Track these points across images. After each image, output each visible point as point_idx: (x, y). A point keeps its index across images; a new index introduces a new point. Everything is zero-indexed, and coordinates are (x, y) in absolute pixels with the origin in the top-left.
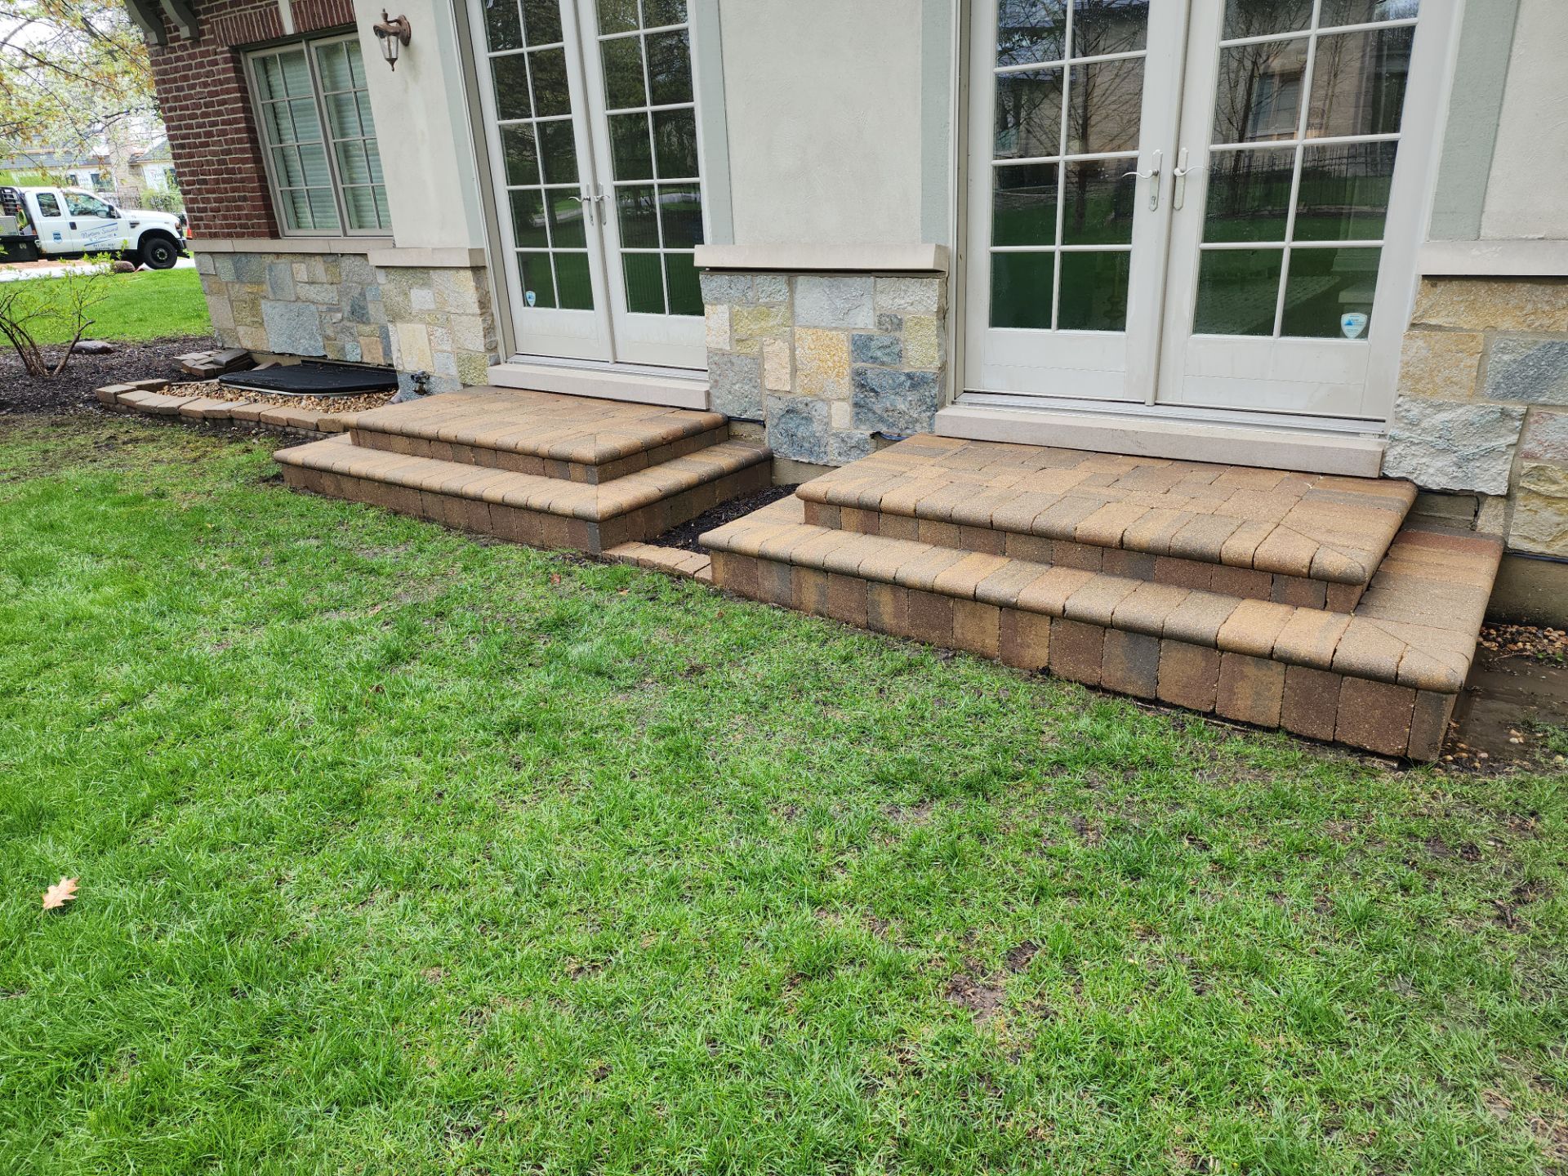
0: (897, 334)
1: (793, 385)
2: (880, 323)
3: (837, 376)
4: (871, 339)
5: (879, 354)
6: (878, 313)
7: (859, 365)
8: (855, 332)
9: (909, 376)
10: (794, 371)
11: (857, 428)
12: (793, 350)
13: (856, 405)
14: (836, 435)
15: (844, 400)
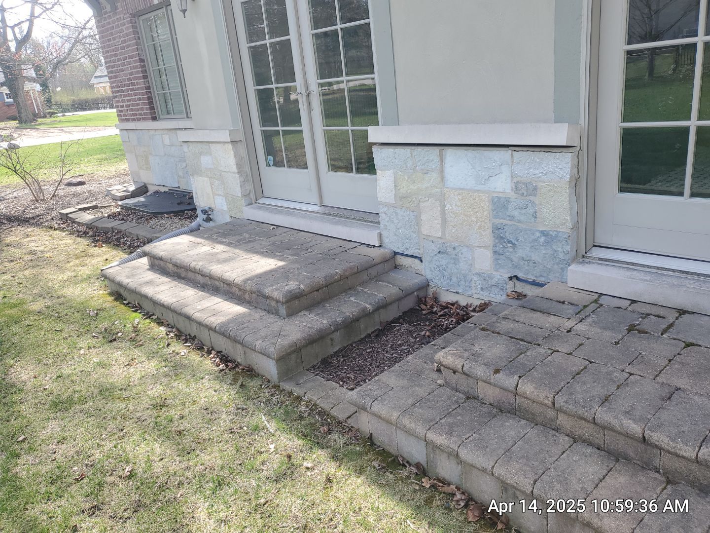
0: (532, 198)
1: (443, 232)
2: (516, 188)
3: (480, 228)
4: (508, 201)
5: (516, 213)
6: (515, 180)
7: (497, 221)
8: (495, 195)
9: (543, 233)
10: (444, 222)
11: (496, 271)
12: (443, 206)
13: (495, 253)
14: (479, 275)
15: (485, 247)
